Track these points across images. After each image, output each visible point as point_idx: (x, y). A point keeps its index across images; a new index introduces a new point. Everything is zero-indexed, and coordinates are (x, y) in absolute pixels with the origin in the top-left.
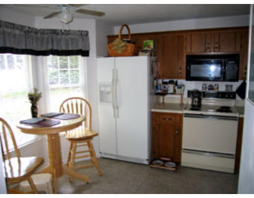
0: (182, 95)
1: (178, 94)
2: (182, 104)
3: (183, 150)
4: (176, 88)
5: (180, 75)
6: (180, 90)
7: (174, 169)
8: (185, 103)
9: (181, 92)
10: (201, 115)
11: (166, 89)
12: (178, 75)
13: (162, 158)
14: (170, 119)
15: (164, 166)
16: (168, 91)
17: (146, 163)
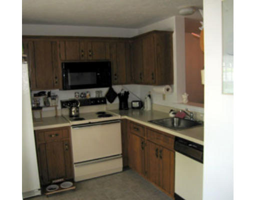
0: (56, 106)
1: (52, 106)
2: (56, 116)
3: (74, 165)
4: (50, 99)
5: (56, 84)
6: (54, 101)
7: (74, 188)
8: (59, 114)
9: (55, 103)
10: (90, 123)
11: (38, 102)
12: (54, 85)
13: (54, 182)
14: (57, 135)
15: (60, 188)
16: (39, 104)
17: (39, 193)
